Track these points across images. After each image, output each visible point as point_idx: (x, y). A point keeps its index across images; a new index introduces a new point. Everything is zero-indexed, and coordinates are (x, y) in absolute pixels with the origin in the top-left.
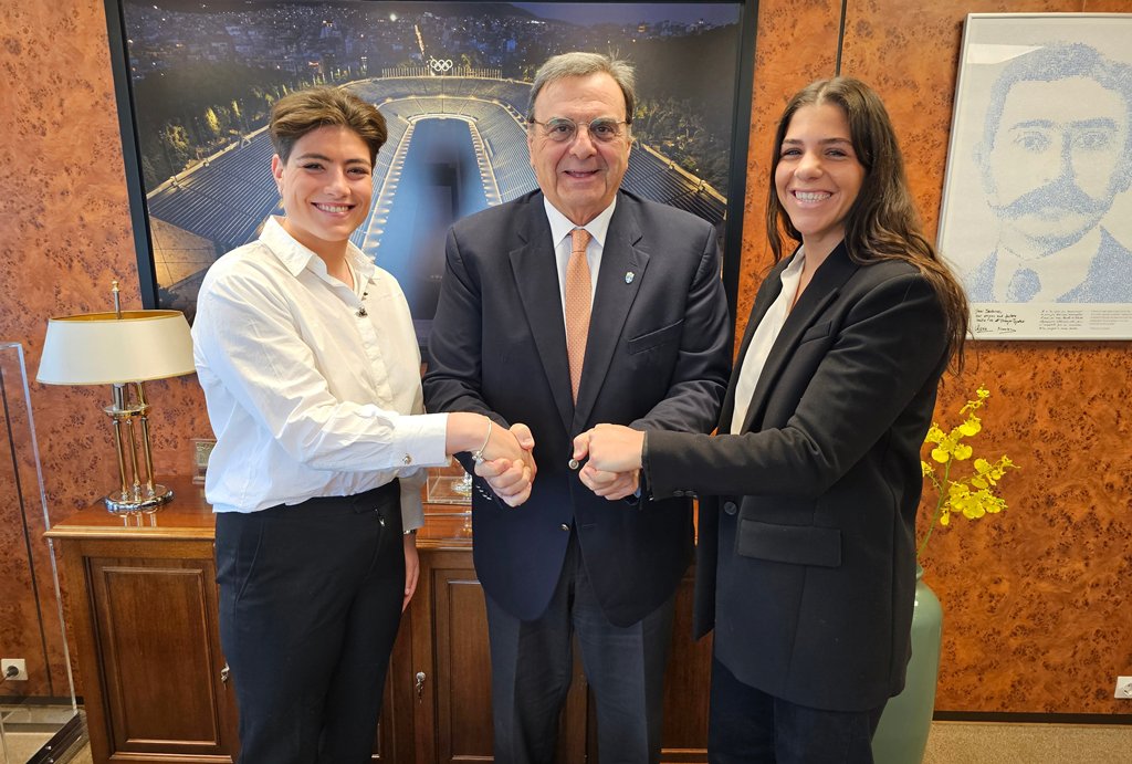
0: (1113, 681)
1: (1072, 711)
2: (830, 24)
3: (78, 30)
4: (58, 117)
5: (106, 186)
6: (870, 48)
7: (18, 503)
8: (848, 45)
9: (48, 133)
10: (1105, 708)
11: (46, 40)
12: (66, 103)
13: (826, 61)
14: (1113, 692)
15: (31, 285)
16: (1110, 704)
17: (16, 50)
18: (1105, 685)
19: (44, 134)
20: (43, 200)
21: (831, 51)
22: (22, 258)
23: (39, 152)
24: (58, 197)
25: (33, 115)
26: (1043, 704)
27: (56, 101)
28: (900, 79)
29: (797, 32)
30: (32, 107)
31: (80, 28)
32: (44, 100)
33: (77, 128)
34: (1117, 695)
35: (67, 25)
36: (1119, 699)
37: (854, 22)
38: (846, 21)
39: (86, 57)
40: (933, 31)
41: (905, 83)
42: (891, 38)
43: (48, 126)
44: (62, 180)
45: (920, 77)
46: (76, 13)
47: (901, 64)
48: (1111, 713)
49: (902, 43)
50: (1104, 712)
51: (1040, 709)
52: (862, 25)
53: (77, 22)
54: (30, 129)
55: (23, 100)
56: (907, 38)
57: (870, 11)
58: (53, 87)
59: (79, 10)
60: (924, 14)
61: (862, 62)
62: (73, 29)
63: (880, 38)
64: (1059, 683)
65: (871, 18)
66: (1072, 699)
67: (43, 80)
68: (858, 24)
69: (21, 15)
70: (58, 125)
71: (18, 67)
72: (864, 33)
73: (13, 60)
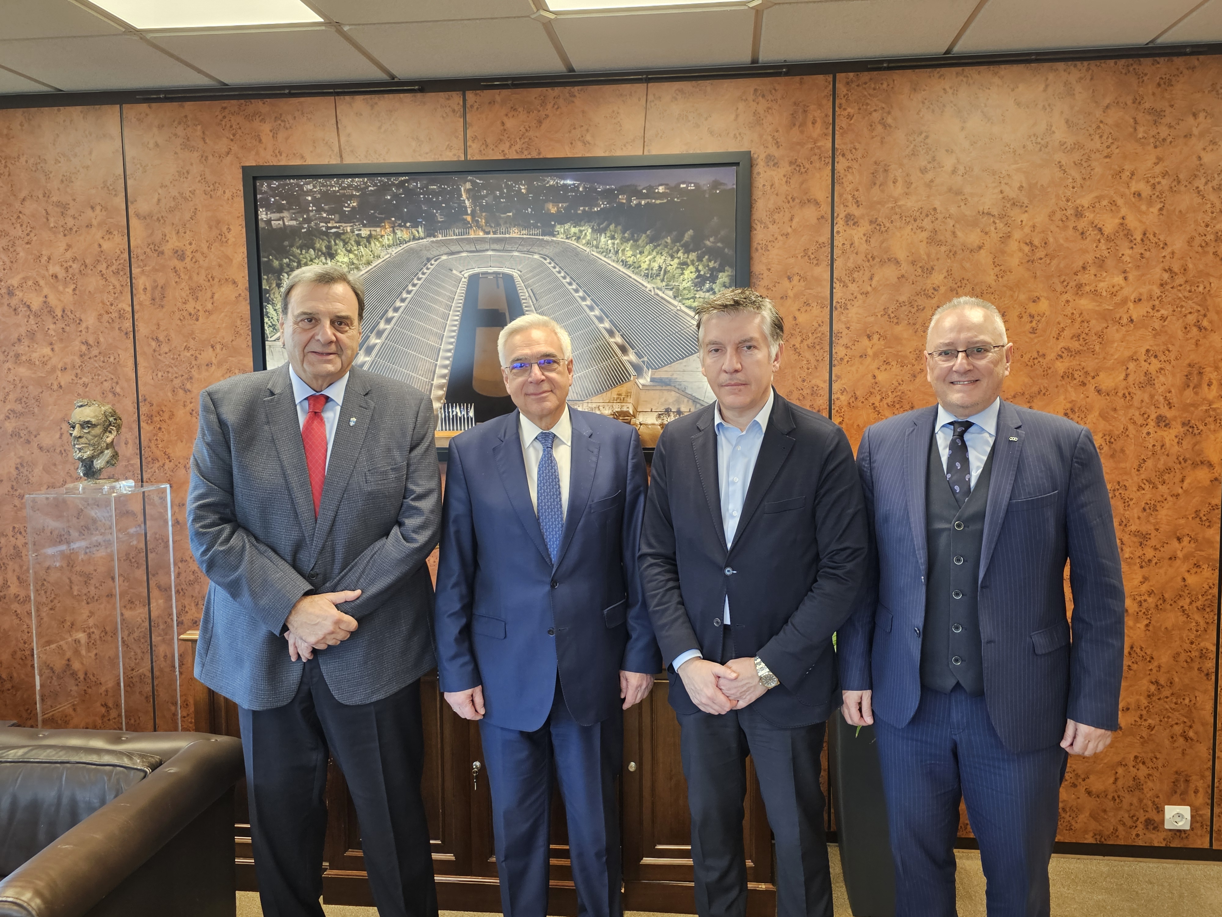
0: (1160, 811)
1: (1122, 842)
2: (822, 217)
3: (230, 242)
4: (209, 306)
5: (241, 358)
6: (857, 234)
7: (147, 624)
8: (838, 232)
9: (200, 318)
10: (1157, 840)
11: (205, 250)
12: (216, 296)
13: (821, 246)
14: (1163, 822)
15: (176, 438)
16: (1162, 835)
17: (182, 257)
18: (1152, 814)
19: (197, 320)
20: (193, 370)
21: (825, 238)
22: (172, 416)
23: (193, 333)
24: (204, 368)
25: (190, 306)
26: (1091, 834)
27: (209, 294)
28: (885, 257)
29: (794, 223)
30: (190, 300)
31: (232, 240)
32: (200, 294)
33: (223, 314)
34: (1167, 826)
35: (221, 238)
36: (1170, 830)
37: (842, 215)
38: (835, 215)
39: (234, 261)
40: (908, 220)
41: (889, 260)
42: (875, 225)
43: (201, 313)
44: (208, 355)
45: (901, 255)
46: (229, 230)
47: (884, 245)
48: (1163, 845)
49: (883, 229)
50: (1156, 845)
51: (1089, 839)
52: (849, 218)
53: (229, 236)
54: (187, 317)
55: (184, 295)
56: (887, 225)
57: (855, 206)
58: (207, 284)
59: (231, 227)
60: (900, 207)
61: (852, 244)
62: (226, 242)
63: (865, 227)
64: (1105, 811)
65: (857, 212)
66: (1121, 828)
67: (201, 279)
68: (846, 217)
69: (188, 232)
70: (209, 313)
71: (182, 269)
72: (851, 223)
73: (179, 265)
